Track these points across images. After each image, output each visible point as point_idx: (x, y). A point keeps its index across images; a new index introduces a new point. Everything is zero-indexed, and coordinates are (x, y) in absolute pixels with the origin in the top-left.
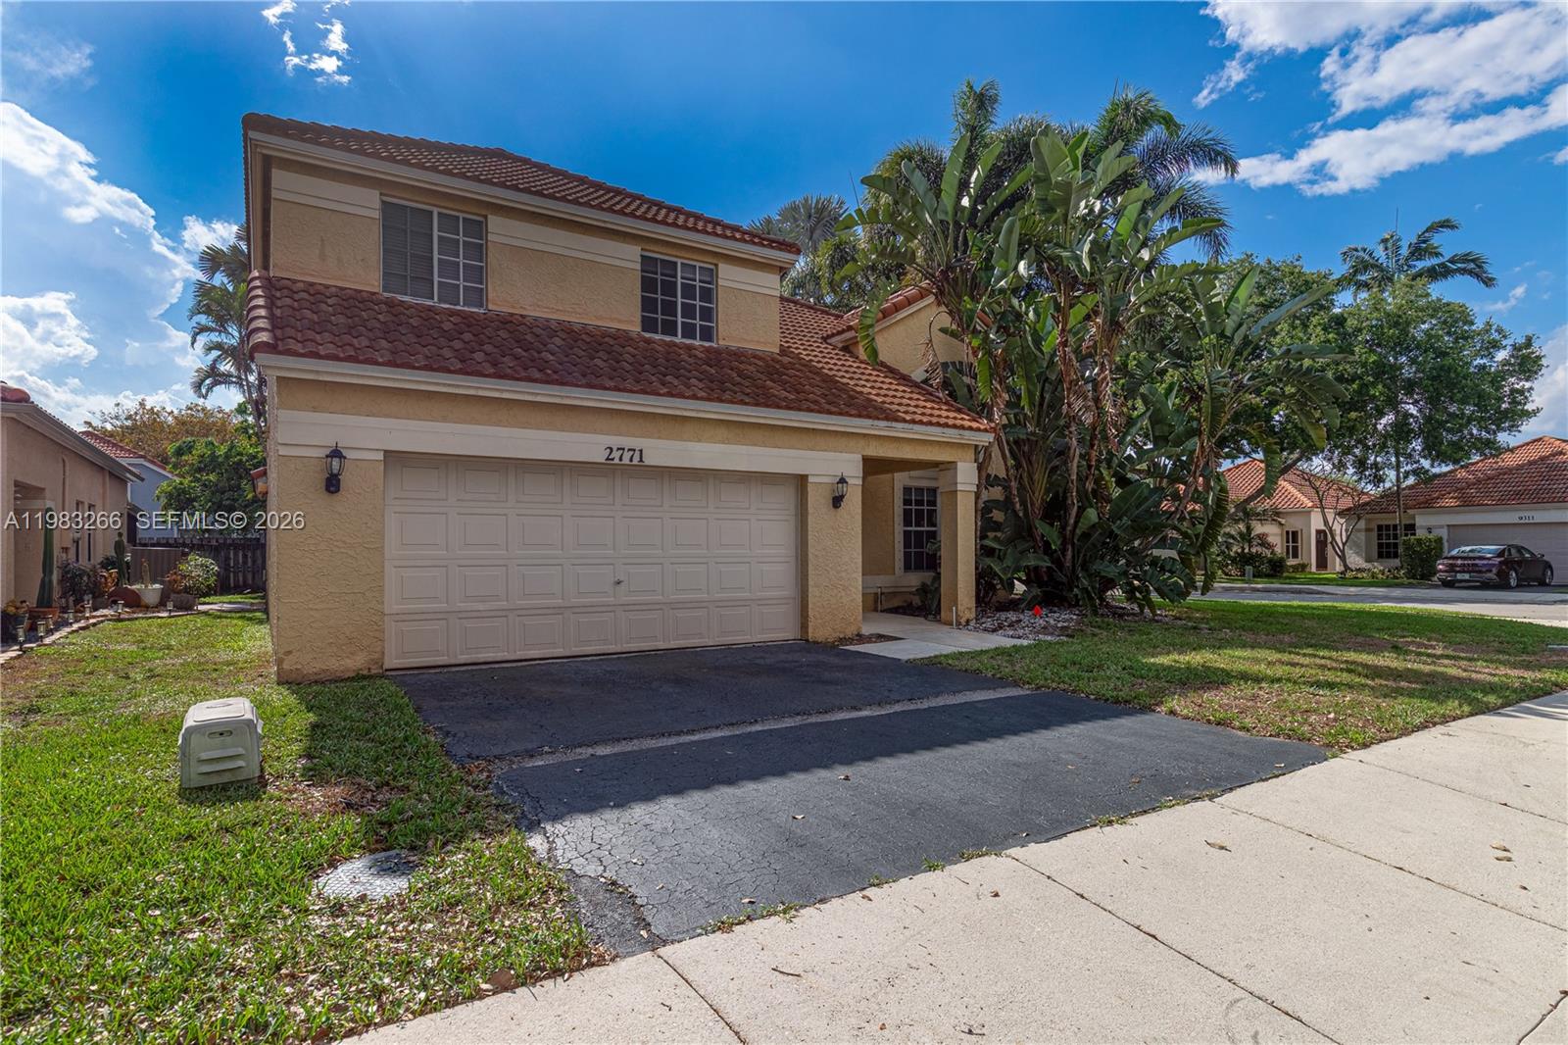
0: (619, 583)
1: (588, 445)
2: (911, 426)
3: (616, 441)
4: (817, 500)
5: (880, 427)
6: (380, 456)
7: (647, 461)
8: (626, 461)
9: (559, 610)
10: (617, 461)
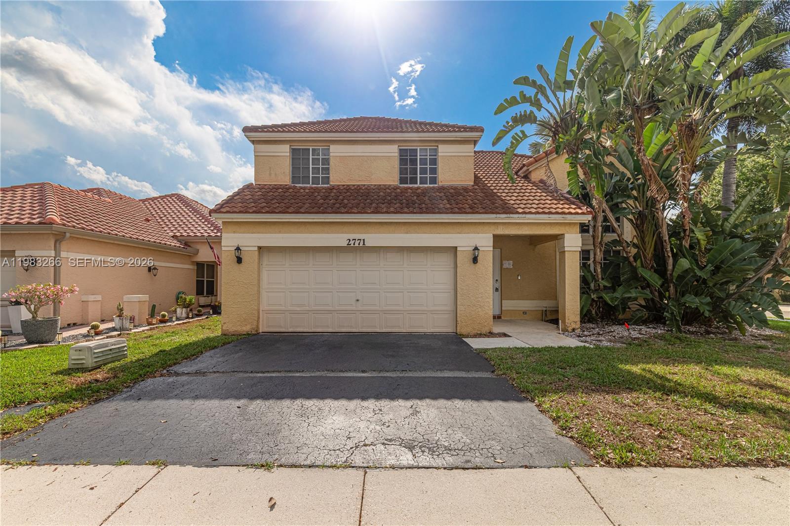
0: (358, 300)
1: (339, 239)
2: (524, 215)
3: (352, 236)
4: (463, 260)
5: (502, 218)
6: (256, 249)
7: (367, 244)
8: (357, 245)
9: (330, 312)
10: (352, 245)
